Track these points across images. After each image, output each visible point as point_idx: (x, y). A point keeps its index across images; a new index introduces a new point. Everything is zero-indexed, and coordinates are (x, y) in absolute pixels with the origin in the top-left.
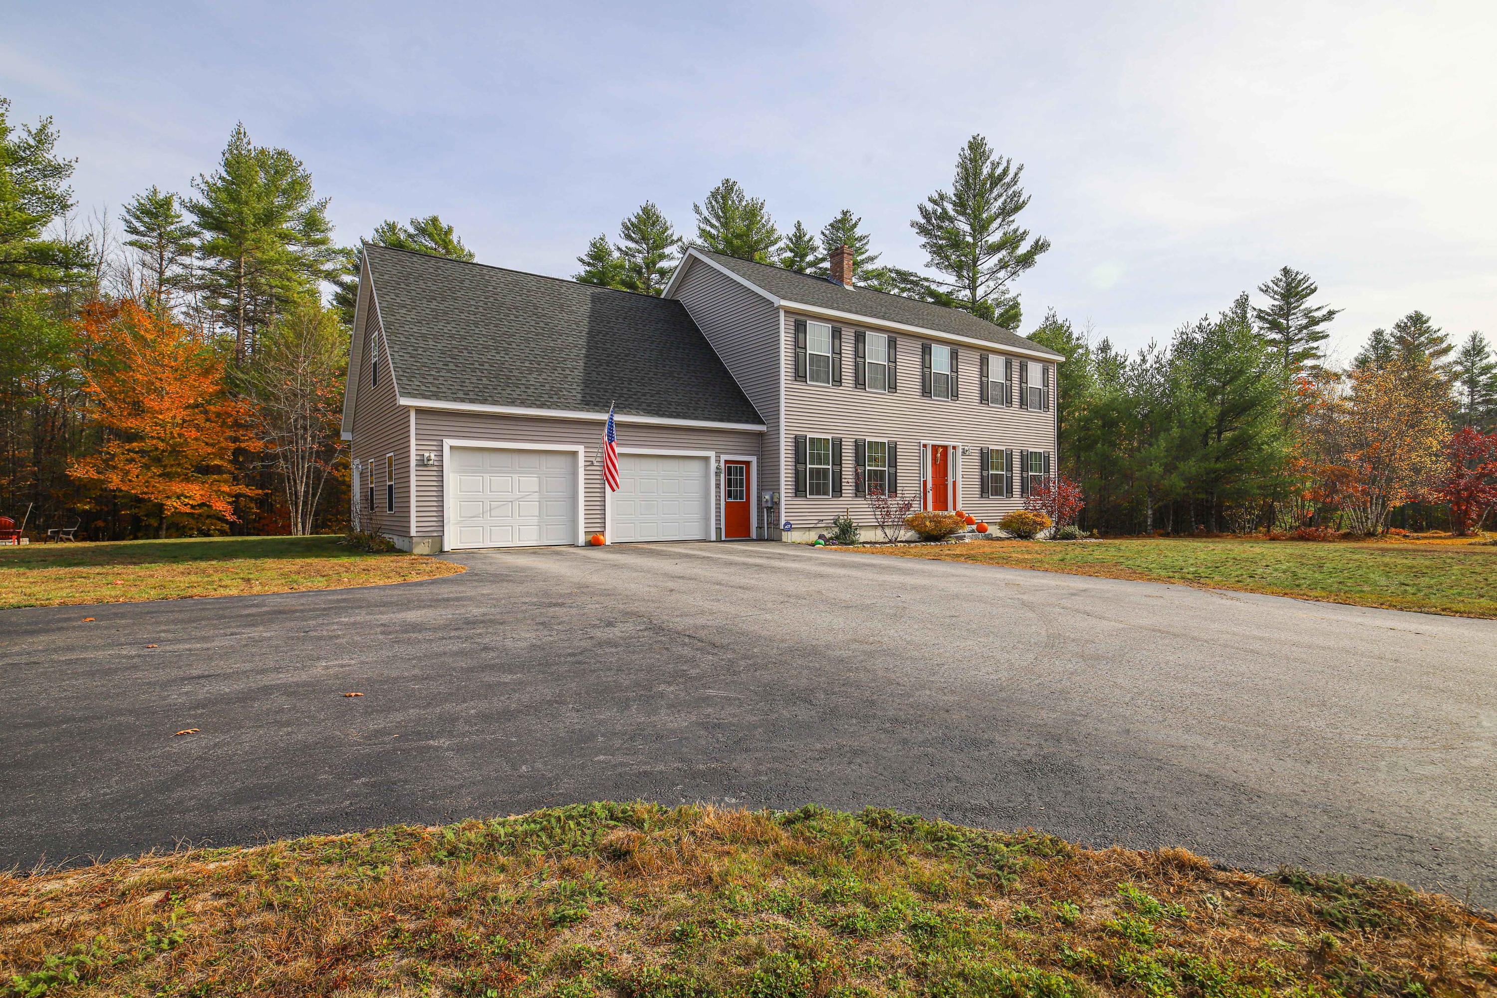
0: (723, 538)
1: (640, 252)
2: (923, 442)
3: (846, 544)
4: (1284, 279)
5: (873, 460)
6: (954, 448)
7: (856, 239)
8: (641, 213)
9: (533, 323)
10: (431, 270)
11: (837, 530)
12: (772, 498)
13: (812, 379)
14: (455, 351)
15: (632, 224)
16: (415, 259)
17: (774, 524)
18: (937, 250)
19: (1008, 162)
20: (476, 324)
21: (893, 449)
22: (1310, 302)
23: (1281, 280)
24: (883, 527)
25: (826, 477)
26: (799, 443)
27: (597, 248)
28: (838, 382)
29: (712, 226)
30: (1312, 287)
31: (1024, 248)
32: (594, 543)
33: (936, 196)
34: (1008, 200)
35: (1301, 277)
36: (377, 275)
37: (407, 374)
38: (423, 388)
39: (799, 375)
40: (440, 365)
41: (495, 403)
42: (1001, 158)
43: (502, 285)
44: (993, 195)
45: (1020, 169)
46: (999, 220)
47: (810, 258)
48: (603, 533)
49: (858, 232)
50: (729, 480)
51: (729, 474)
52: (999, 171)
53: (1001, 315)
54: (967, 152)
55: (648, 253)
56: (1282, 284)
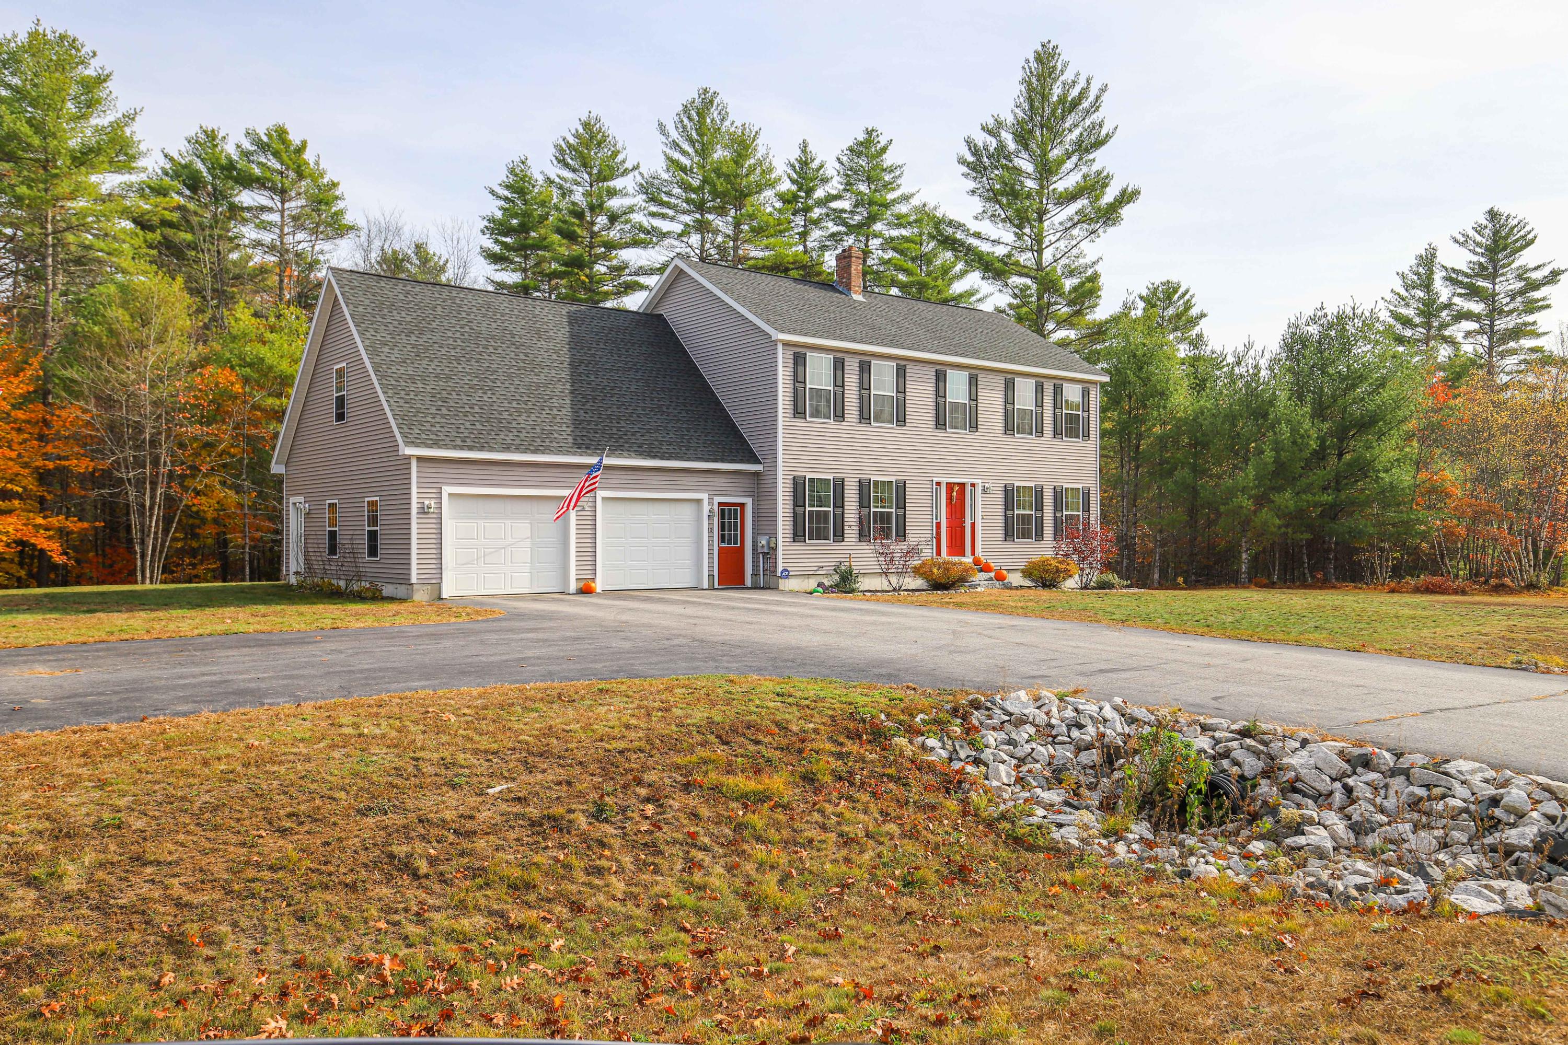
0: (716, 586)
1: (577, 184)
2: (936, 480)
3: (846, 592)
4: (1490, 225)
5: (880, 501)
6: (973, 485)
7: (885, 170)
8: (581, 130)
9: (513, 355)
10: (401, 297)
11: (837, 577)
12: (768, 543)
13: (812, 416)
14: (444, 394)
15: (570, 146)
16: (383, 284)
17: (771, 571)
18: (993, 197)
19: (1088, 81)
20: (458, 360)
21: (901, 488)
22: (1527, 258)
23: (1486, 227)
24: (886, 574)
25: (826, 520)
26: (798, 484)
27: (516, 175)
28: (840, 416)
29: (684, 153)
30: (1530, 236)
31: (1109, 196)
32: (586, 591)
33: (991, 123)
34: (1085, 134)
35: (1515, 222)
36: (351, 307)
37: (406, 423)
38: (424, 436)
39: (798, 411)
40: (433, 410)
41: (492, 449)
42: (1078, 74)
43: (474, 310)
44: (1067, 125)
45: (1103, 90)
46: (1074, 159)
47: (819, 193)
48: (593, 580)
49: (889, 159)
50: (723, 524)
51: (723, 517)
52: (1075, 93)
53: (1075, 289)
54: (1034, 65)
55: (591, 186)
56: (1487, 231)
